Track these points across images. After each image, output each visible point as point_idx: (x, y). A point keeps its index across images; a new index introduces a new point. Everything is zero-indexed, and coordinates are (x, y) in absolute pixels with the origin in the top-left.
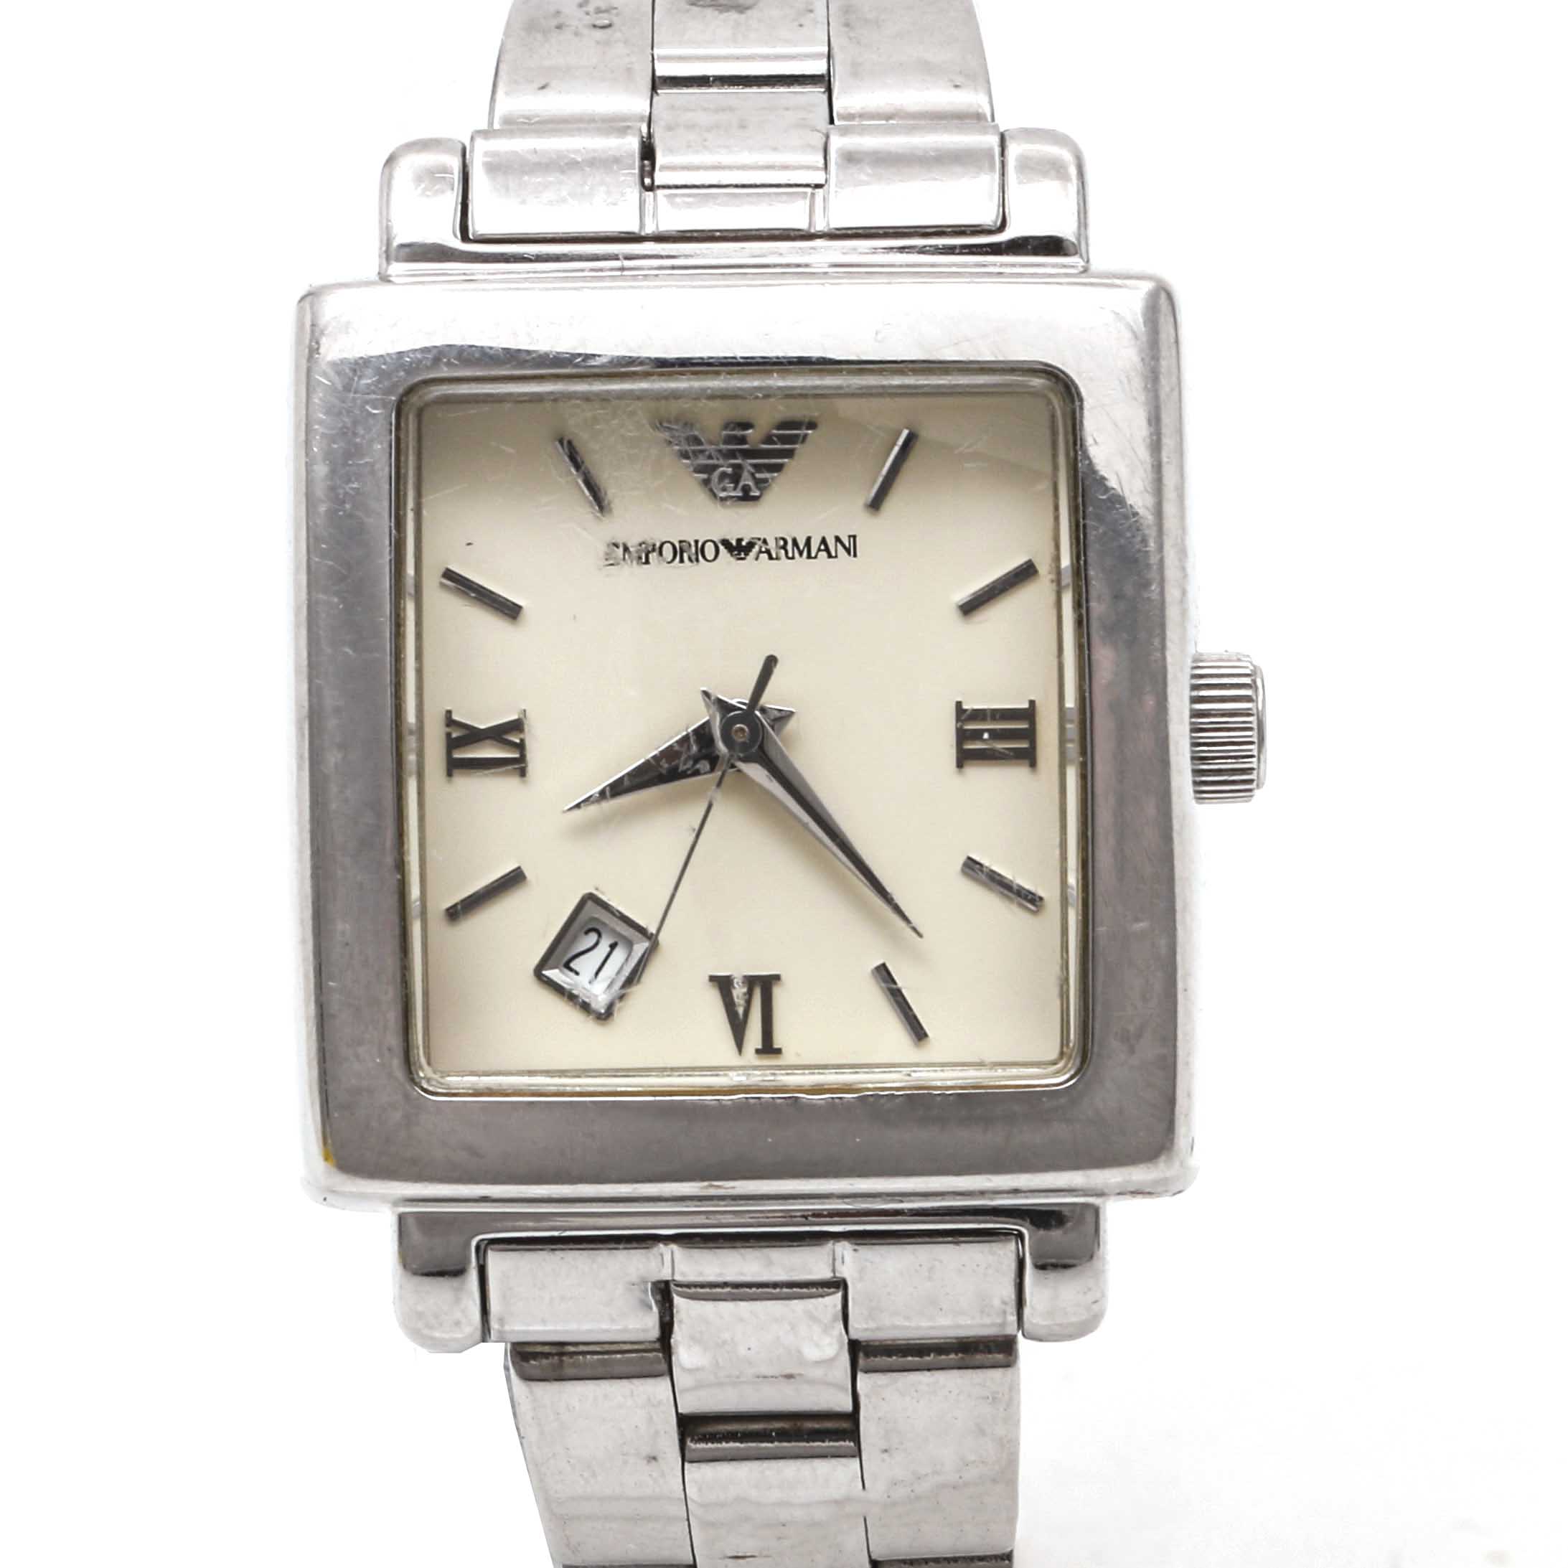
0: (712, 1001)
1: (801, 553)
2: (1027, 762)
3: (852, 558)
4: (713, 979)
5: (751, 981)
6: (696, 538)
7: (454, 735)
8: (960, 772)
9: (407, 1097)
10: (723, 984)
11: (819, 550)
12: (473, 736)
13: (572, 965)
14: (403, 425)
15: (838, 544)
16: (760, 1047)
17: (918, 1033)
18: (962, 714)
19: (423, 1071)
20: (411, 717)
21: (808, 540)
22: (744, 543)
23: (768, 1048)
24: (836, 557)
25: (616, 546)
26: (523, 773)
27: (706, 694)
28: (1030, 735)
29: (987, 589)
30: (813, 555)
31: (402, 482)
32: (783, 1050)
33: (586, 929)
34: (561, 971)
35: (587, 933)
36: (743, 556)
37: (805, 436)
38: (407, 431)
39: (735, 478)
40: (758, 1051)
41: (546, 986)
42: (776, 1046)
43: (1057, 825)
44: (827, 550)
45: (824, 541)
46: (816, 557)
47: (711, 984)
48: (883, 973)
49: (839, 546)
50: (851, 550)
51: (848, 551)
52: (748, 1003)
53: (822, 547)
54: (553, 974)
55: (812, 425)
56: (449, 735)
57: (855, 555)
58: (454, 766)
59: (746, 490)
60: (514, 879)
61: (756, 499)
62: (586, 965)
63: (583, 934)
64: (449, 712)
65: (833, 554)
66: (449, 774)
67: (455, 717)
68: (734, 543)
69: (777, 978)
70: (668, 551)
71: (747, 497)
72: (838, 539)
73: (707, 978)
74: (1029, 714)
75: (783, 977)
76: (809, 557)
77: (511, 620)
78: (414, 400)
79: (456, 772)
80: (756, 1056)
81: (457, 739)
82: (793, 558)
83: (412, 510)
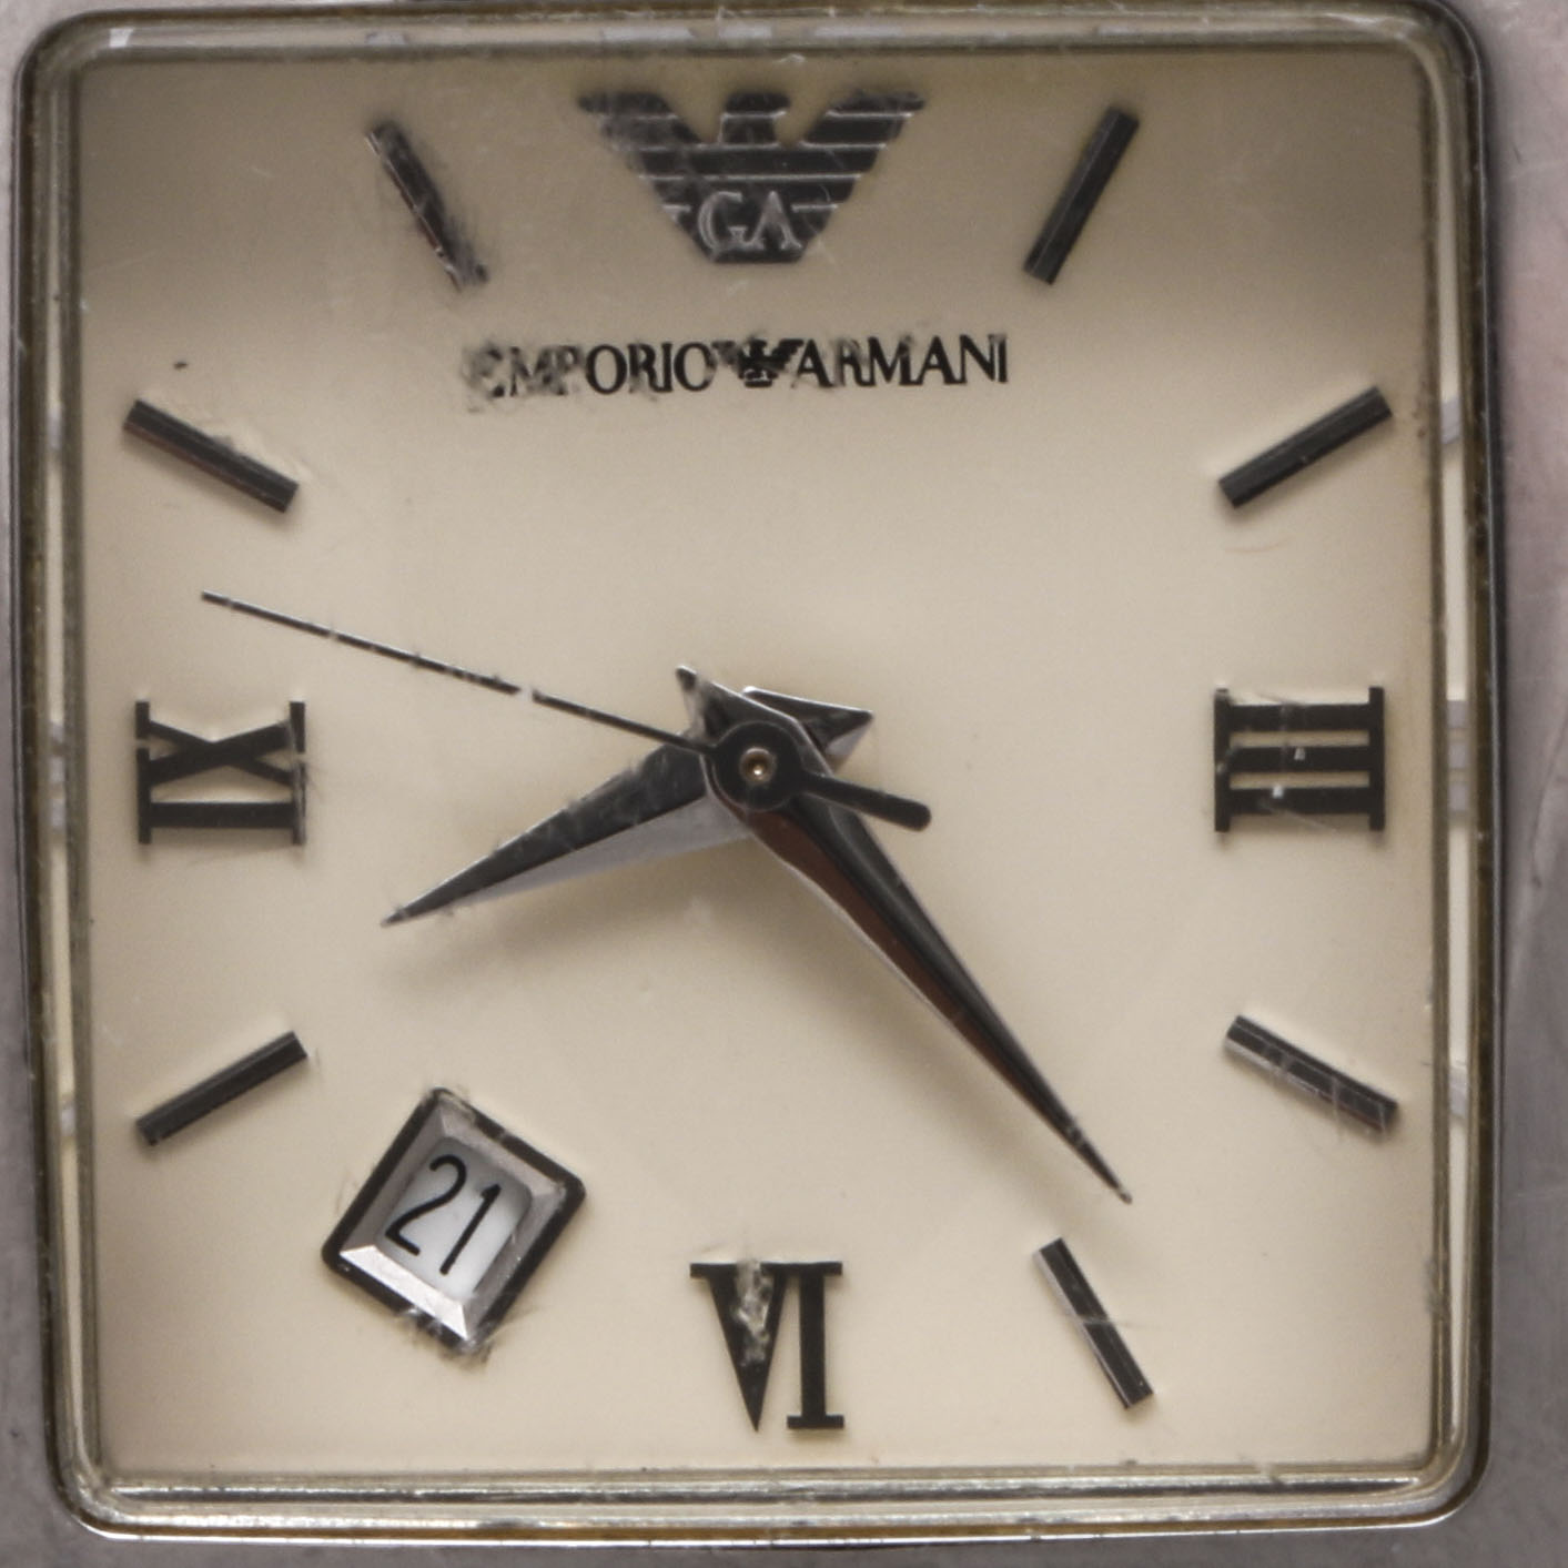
0: (698, 1318)
1: (888, 374)
2: (1364, 819)
3: (996, 383)
4: (698, 1271)
5: (779, 1276)
6: (666, 340)
7: (153, 756)
8: (1223, 843)
9: (51, 1530)
10: (720, 1282)
11: (927, 366)
12: (192, 757)
13: (408, 1233)
14: (37, 112)
15: (969, 356)
16: (798, 1413)
17: (1130, 1386)
18: (1229, 717)
19: (85, 1474)
20: (55, 715)
21: (903, 350)
22: (767, 351)
23: (816, 1416)
24: (963, 380)
25: (495, 354)
26: (297, 839)
27: (687, 680)
28: (1372, 759)
29: (1282, 452)
30: (914, 376)
31: (36, 236)
32: (847, 1421)
33: (435, 1156)
34: (381, 1249)
35: (435, 1165)
36: (765, 378)
37: (900, 123)
38: (47, 124)
39: (747, 214)
40: (793, 1423)
41: (349, 1283)
42: (831, 1411)
43: (1428, 951)
44: (944, 366)
45: (937, 347)
46: (919, 382)
47: (695, 1281)
48: (1059, 1259)
49: (970, 359)
50: (996, 365)
51: (988, 368)
52: (773, 1324)
53: (934, 360)
54: (364, 1257)
55: (915, 106)
56: (141, 756)
57: (1003, 378)
58: (153, 821)
59: (771, 238)
60: (283, 1058)
61: (789, 257)
62: (435, 1232)
63: (427, 1168)
64: (142, 710)
65: (957, 374)
66: (144, 837)
67: (159, 716)
68: (747, 351)
69: (834, 1269)
70: (606, 370)
71: (773, 254)
72: (967, 344)
73: (688, 1271)
74: (1371, 715)
75: (846, 1268)
76: (906, 380)
77: (272, 511)
78: (63, 53)
79: (156, 833)
80: (791, 1432)
81: (161, 762)
82: (872, 383)
83: (57, 299)
